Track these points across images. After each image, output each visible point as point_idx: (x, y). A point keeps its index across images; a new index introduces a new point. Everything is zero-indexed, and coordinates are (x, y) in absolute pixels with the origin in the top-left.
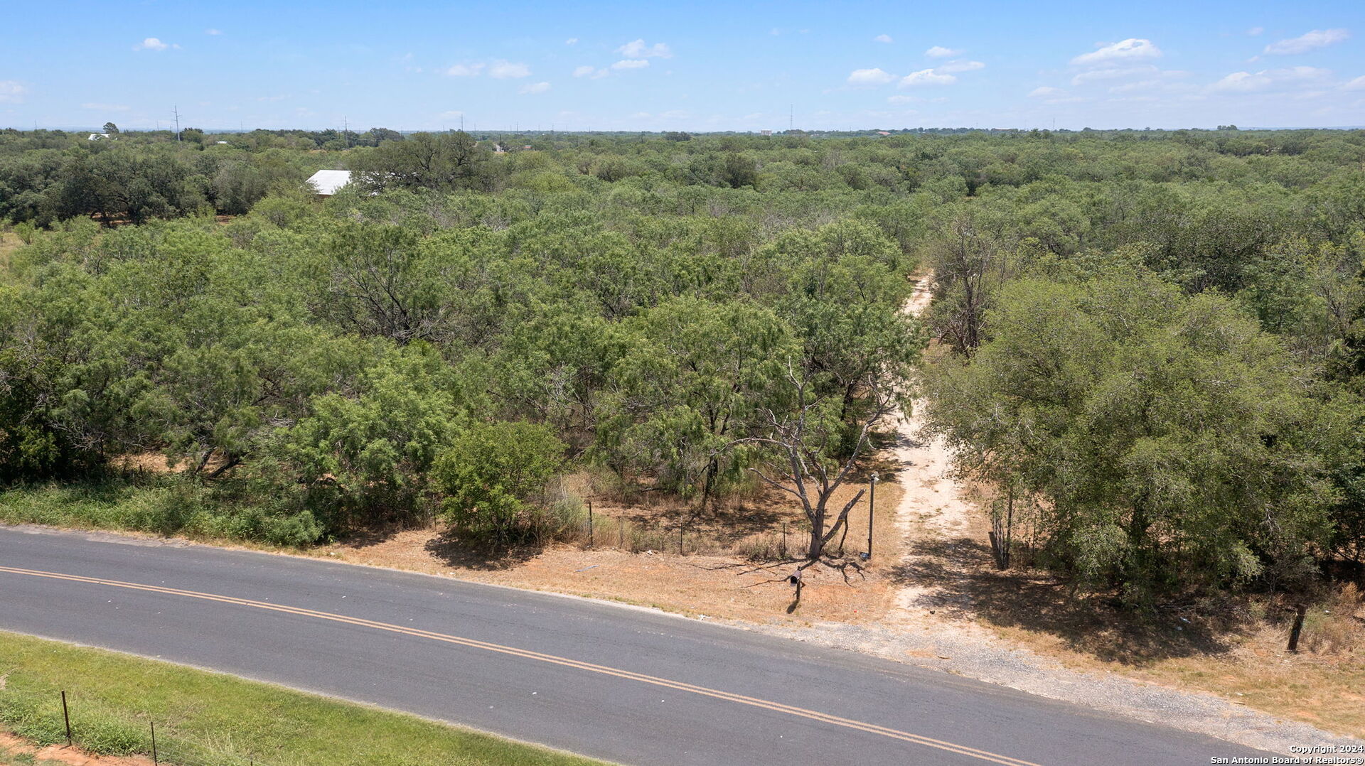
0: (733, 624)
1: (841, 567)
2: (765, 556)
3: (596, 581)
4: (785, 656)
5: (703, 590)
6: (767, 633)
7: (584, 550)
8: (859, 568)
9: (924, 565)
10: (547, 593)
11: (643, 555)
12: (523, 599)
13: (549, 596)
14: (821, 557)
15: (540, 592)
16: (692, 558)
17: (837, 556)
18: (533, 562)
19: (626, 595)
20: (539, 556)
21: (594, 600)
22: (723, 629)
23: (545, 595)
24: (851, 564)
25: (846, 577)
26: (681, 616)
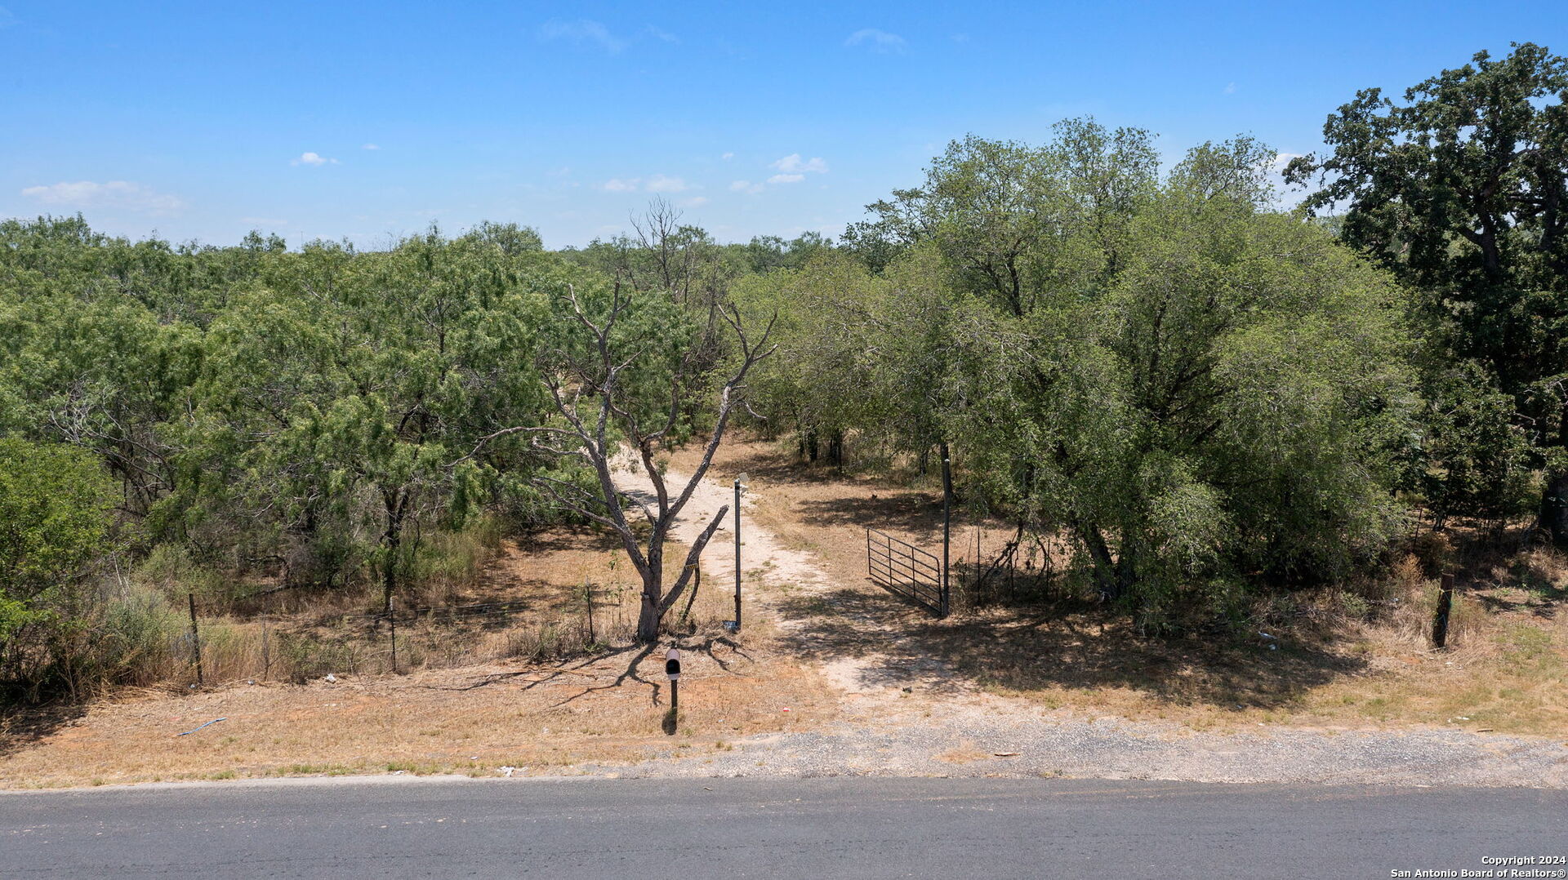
0: (575, 772)
1: (705, 648)
2: (559, 653)
3: (234, 745)
4: (732, 810)
5: (475, 723)
6: (659, 776)
7: (184, 693)
8: (734, 646)
9: (821, 629)
10: (123, 787)
11: (317, 686)
12: (63, 809)
13: (131, 792)
14: (660, 639)
15: (101, 788)
16: (420, 675)
17: (687, 633)
18: (67, 736)
19: (315, 761)
20: (79, 721)
21: (243, 782)
22: (565, 784)
23: (117, 792)
24: (718, 640)
25: (721, 663)
26: (459, 777)
